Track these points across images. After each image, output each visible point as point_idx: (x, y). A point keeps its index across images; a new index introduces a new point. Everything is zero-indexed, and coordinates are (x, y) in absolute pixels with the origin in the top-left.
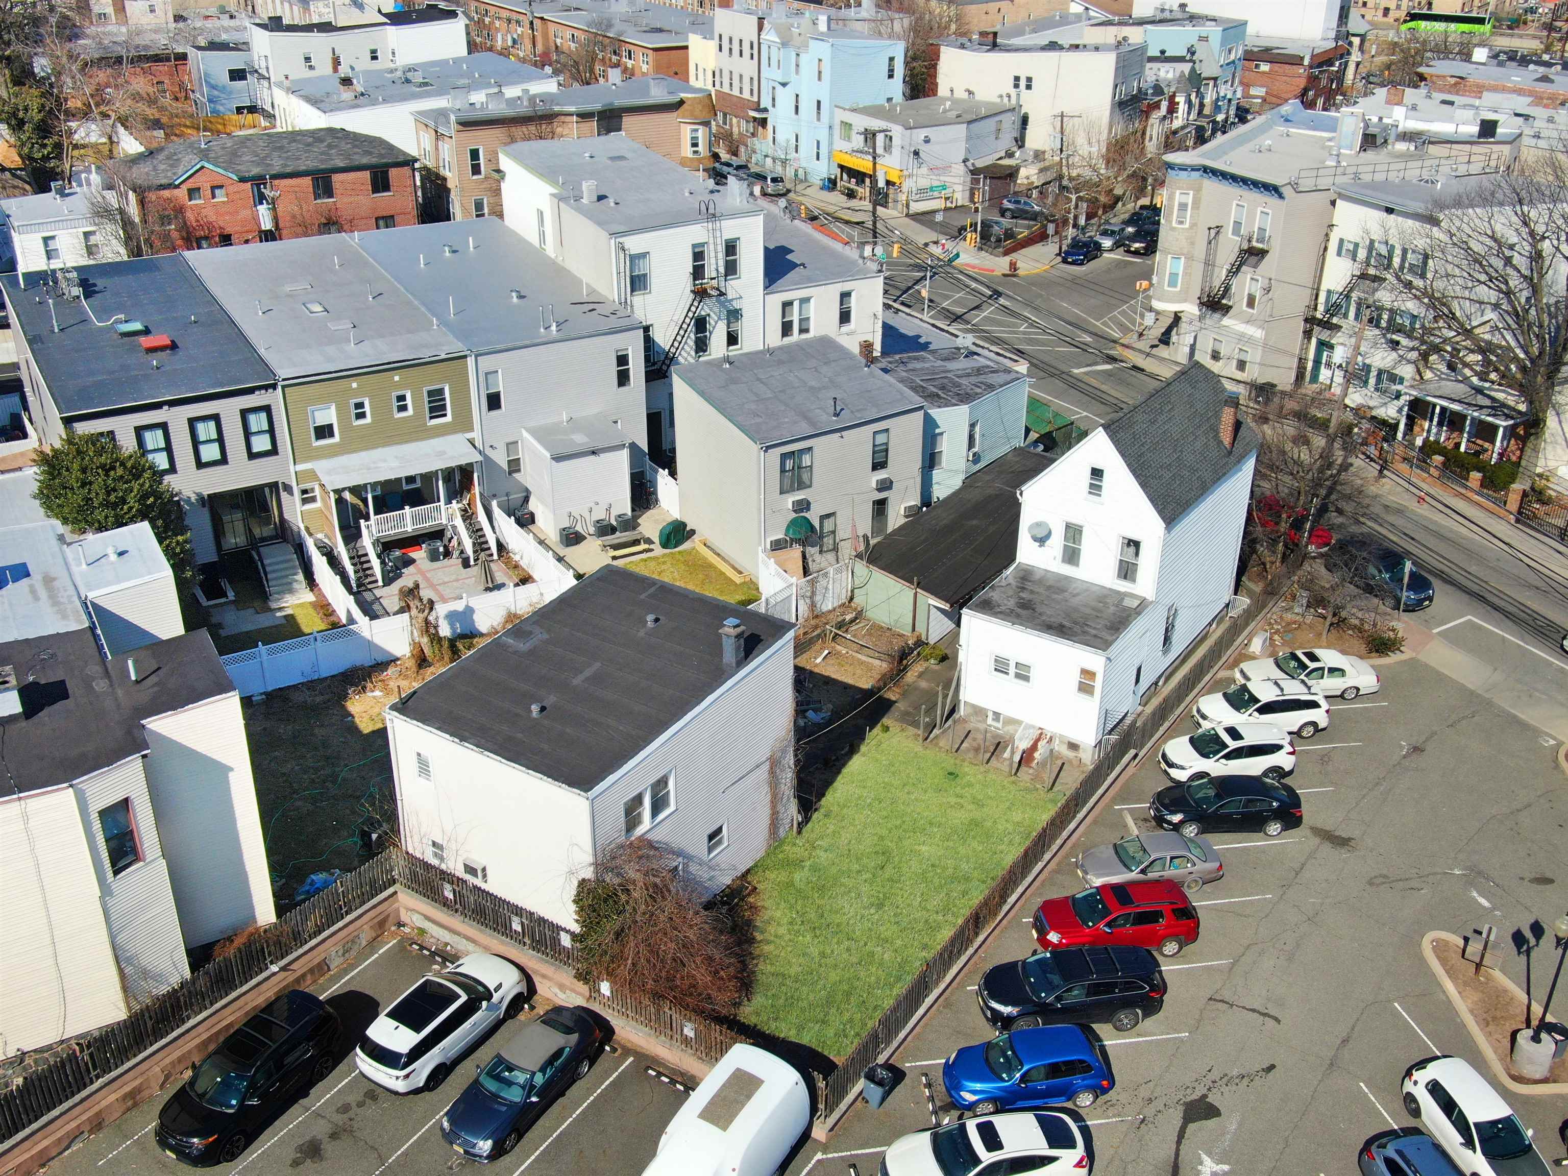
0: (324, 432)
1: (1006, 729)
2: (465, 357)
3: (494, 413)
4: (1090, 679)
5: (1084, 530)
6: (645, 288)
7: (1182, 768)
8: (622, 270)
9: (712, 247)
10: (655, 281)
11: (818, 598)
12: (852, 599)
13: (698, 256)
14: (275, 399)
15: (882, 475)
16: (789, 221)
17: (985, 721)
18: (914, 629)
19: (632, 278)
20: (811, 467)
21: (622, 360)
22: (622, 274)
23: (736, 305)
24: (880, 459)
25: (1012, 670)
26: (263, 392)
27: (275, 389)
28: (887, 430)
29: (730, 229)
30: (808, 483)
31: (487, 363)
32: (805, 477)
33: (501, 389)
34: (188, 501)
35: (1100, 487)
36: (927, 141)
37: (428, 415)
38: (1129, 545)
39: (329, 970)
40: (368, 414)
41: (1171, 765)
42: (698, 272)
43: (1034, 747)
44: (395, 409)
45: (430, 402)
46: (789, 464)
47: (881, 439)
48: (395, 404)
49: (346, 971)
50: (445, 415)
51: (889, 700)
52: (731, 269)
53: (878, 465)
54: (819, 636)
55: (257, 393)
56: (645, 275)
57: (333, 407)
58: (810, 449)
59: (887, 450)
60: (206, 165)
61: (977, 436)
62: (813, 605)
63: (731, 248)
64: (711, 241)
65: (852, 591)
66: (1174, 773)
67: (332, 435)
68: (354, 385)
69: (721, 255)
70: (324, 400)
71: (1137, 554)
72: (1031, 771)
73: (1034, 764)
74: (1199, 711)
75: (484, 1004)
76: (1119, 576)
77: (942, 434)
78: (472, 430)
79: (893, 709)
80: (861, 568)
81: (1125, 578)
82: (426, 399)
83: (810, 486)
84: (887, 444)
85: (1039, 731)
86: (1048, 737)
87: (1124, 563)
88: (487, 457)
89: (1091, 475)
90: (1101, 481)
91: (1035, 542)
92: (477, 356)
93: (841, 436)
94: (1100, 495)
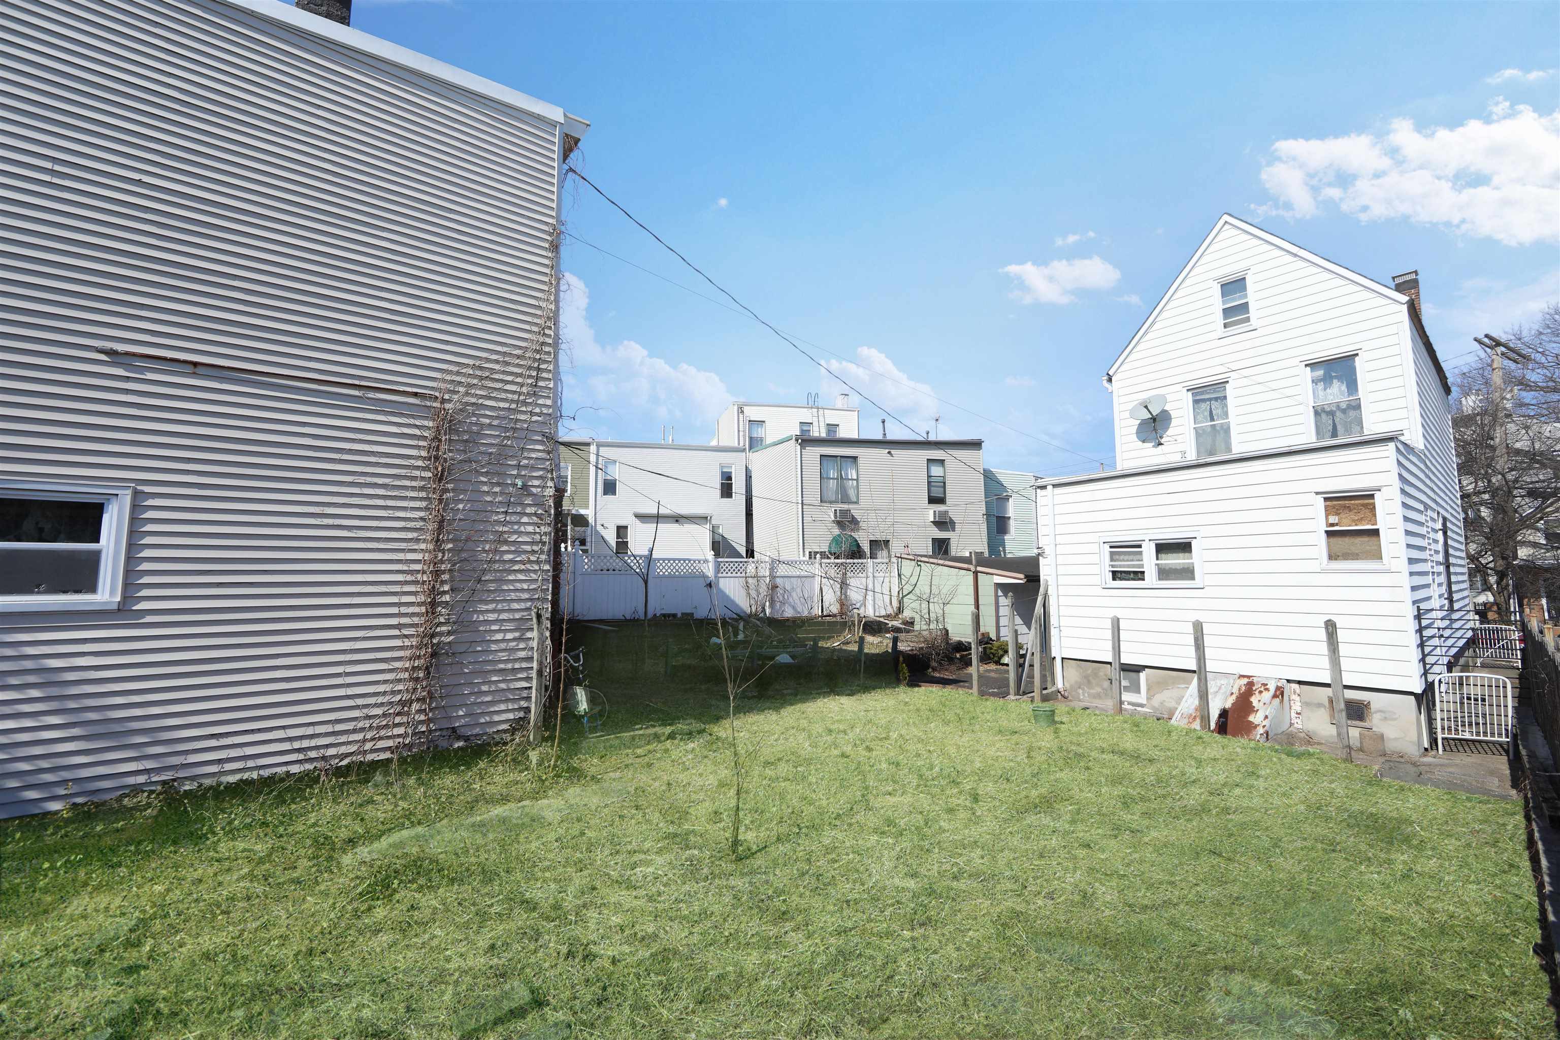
1: (1156, 701)
2: (588, 444)
3: (608, 497)
4: (1357, 520)
5: (1230, 389)
8: (742, 429)
9: (815, 424)
11: (854, 595)
12: (900, 610)
13: (805, 433)
15: (940, 509)
19: (751, 438)
20: (857, 480)
21: (726, 475)
22: (742, 433)
24: (937, 492)
25: (1150, 562)
28: (943, 462)
29: (831, 417)
30: (854, 498)
31: (607, 453)
32: (852, 493)
33: (617, 478)
35: (1246, 305)
43: (1244, 706)
46: (832, 474)
47: (936, 470)
53: (933, 500)
56: (761, 439)
58: (855, 458)
59: (944, 487)
62: (844, 598)
63: (832, 431)
65: (901, 600)
71: (1352, 385)
77: (1010, 498)
78: (587, 507)
83: (856, 503)
84: (944, 479)
85: (1245, 681)
86: (1272, 687)
87: (1324, 416)
88: (597, 532)
89: (1223, 295)
90: (1246, 296)
91: (1144, 442)
92: (599, 446)
93: (889, 453)
94: (1248, 320)
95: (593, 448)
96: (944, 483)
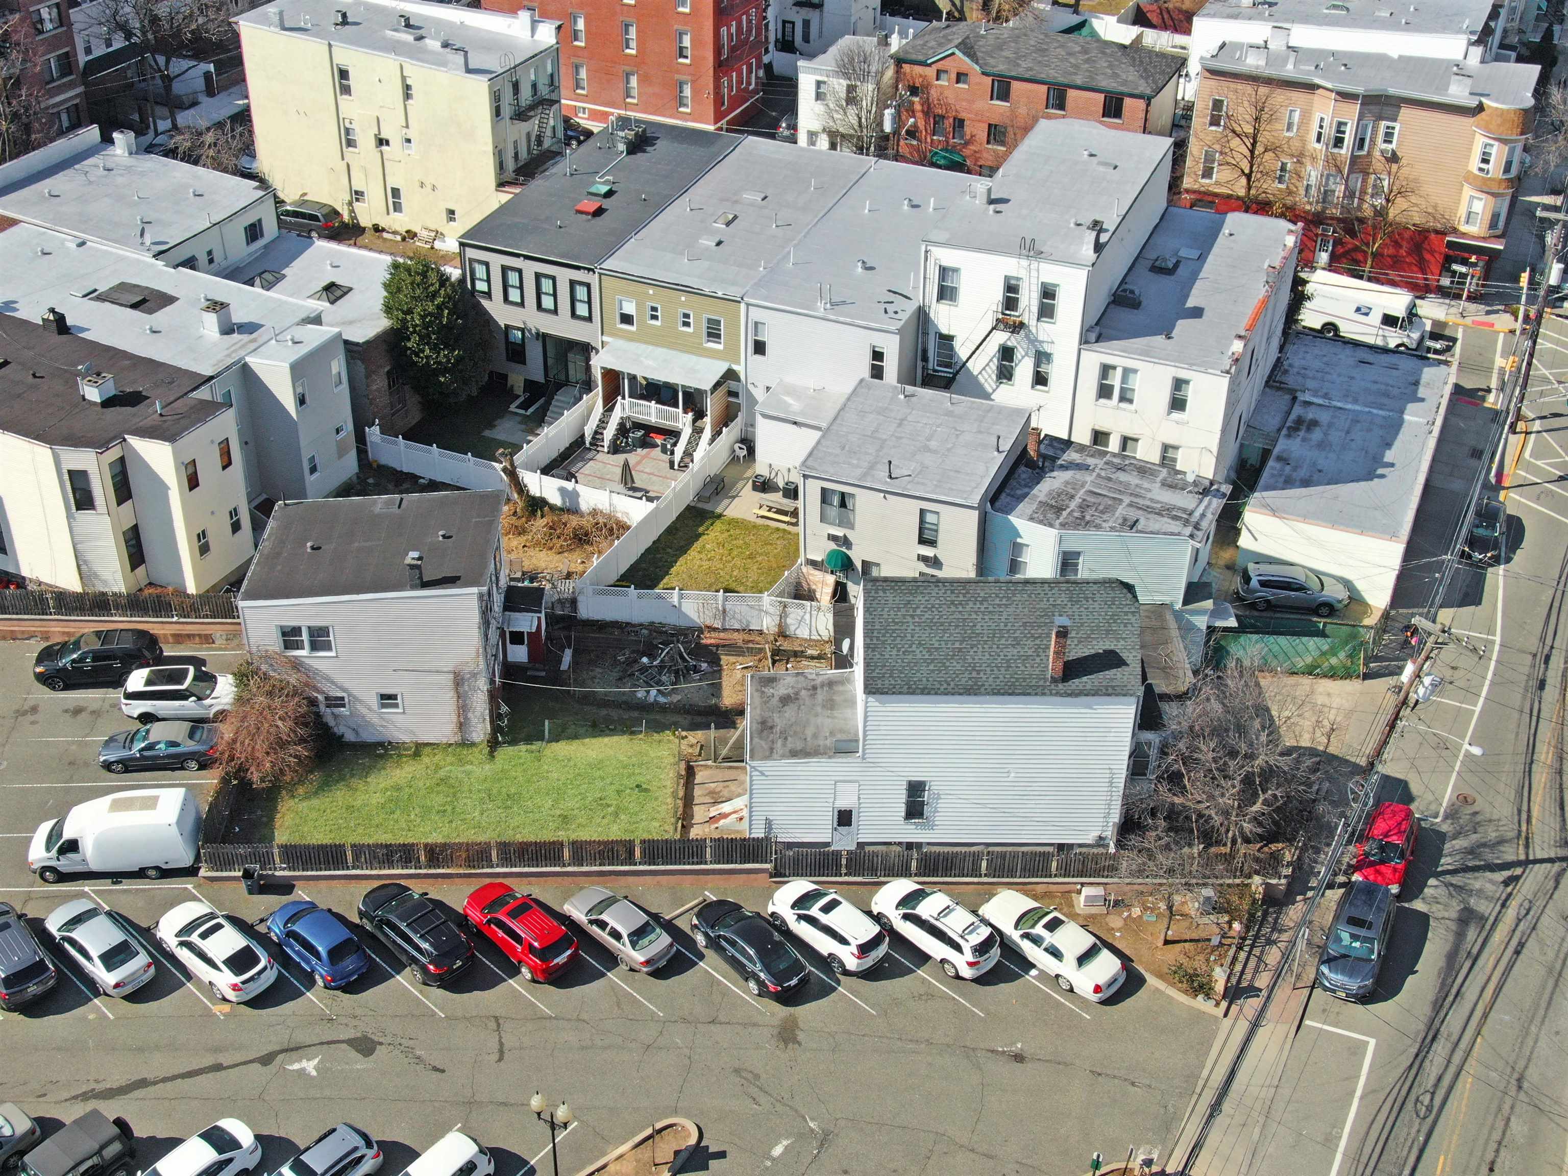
0: (626, 319)
2: (739, 302)
3: (758, 357)
6: (952, 301)
9: (1027, 284)
10: (964, 296)
13: (1012, 288)
14: (593, 279)
15: (929, 550)
19: (940, 286)
20: (855, 513)
21: (878, 356)
22: (931, 280)
23: (1047, 348)
24: (928, 535)
26: (585, 272)
27: (594, 273)
28: (936, 513)
30: (851, 524)
31: (755, 314)
33: (766, 340)
37: (706, 338)
39: (213, 642)
40: (660, 318)
42: (1010, 303)
44: (681, 323)
45: (708, 327)
47: (931, 518)
48: (681, 319)
49: (220, 649)
50: (719, 343)
52: (1046, 312)
53: (925, 541)
55: (581, 271)
56: (954, 289)
57: (635, 303)
58: (855, 495)
60: (957, 52)
61: (1080, 567)
62: (783, 625)
63: (1048, 293)
64: (1027, 278)
67: (632, 324)
68: (651, 292)
69: (1037, 296)
70: (631, 295)
73: (714, 826)
75: (193, 698)
77: (1026, 546)
78: (738, 363)
82: (705, 324)
83: (852, 528)
84: (937, 525)
85: (743, 807)
92: (748, 305)
93: (885, 499)
95: (743, 306)
96: (937, 530)
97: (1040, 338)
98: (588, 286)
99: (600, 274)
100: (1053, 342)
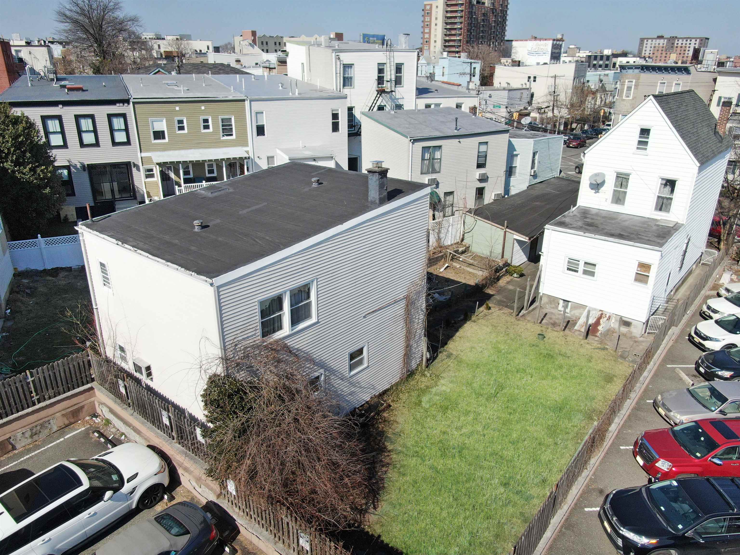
0: (159, 135)
1: (572, 313)
2: (244, 100)
3: (260, 137)
4: (645, 271)
5: (631, 177)
6: (351, 86)
7: (717, 340)
8: (338, 72)
9: (388, 65)
10: (356, 81)
11: (442, 235)
12: (462, 240)
13: (381, 71)
14: (129, 109)
15: (482, 171)
16: (429, 82)
17: (557, 307)
18: (503, 257)
19: (344, 78)
20: (440, 159)
21: (335, 116)
22: (338, 75)
23: (401, 102)
24: (481, 161)
25: (581, 267)
26: (121, 104)
27: (129, 104)
28: (487, 143)
29: (399, 57)
30: (438, 170)
31: (257, 106)
32: (437, 166)
33: (265, 123)
34: (75, 167)
35: (647, 142)
36: (490, 96)
37: (221, 134)
38: (666, 185)
40: (186, 128)
41: (706, 338)
42: (380, 80)
43: (598, 323)
44: (202, 127)
45: (223, 126)
46: (427, 156)
47: (483, 148)
48: (202, 124)
50: (232, 135)
51: (488, 294)
52: (398, 81)
53: (480, 166)
54: (442, 256)
55: (118, 105)
56: (351, 78)
57: (164, 121)
58: (440, 147)
59: (486, 157)
60: (161, 70)
61: (536, 162)
62: (439, 239)
63: (399, 69)
64: (388, 62)
65: (463, 235)
66: (707, 344)
67: (164, 138)
68: (177, 108)
69: (393, 72)
70: (160, 114)
71: (672, 191)
72: (597, 339)
73: (598, 334)
74: (709, 308)
75: (108, 494)
76: (656, 209)
77: (517, 155)
79: (492, 298)
80: (470, 219)
81: (660, 210)
82: (221, 124)
83: (439, 172)
84: (486, 152)
85: (601, 313)
86: (607, 316)
87: (660, 199)
88: (255, 162)
89: (640, 134)
90: (648, 138)
91: (592, 189)
92: (251, 101)
93: (459, 142)
94: (646, 149)
95: (247, 103)
96: (486, 155)
97: (397, 97)
98: (124, 116)
99: (134, 103)
100: (403, 98)
